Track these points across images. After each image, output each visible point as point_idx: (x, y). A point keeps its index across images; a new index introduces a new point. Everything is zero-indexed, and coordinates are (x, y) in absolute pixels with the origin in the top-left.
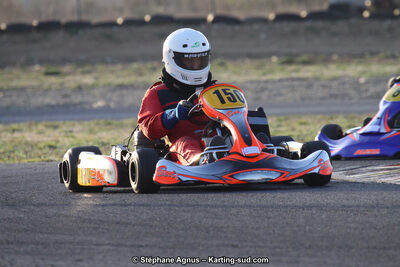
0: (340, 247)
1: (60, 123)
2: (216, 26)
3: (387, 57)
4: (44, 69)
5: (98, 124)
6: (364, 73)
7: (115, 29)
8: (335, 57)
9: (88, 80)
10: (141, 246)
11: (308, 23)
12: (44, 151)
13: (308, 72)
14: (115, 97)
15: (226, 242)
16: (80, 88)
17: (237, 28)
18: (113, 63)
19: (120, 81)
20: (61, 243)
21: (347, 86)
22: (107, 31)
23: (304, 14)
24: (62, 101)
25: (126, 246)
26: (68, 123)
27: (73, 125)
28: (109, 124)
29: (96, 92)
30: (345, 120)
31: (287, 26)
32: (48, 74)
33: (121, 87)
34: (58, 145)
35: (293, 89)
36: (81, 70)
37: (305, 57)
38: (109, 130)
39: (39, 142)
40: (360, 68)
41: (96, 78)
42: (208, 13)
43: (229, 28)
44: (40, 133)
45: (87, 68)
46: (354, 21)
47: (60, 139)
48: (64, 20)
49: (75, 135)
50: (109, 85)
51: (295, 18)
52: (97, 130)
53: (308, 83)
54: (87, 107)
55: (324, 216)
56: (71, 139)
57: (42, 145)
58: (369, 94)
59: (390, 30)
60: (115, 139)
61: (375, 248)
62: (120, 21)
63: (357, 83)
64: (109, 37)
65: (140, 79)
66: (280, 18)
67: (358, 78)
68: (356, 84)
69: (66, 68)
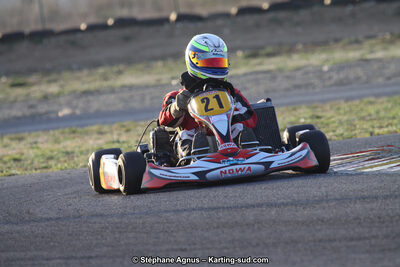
0: (287, 243)
1: (26, 134)
2: (179, 25)
3: (351, 43)
4: (10, 81)
5: (63, 133)
6: (327, 61)
7: (79, 36)
8: (300, 47)
9: (54, 89)
10: (91, 257)
11: (271, 15)
12: (9, 165)
13: (271, 64)
14: (81, 103)
15: (175, 247)
16: (46, 98)
17: (200, 25)
18: (80, 69)
19: (85, 87)
20: (12, 260)
21: (311, 75)
22: (71, 37)
23: (266, 6)
24: (28, 112)
25: (75, 258)
26: (34, 134)
27: (38, 136)
28: (74, 132)
29: (62, 100)
30: (308, 110)
31: (250, 19)
32: (14, 85)
33: (86, 93)
34: (23, 157)
35: (257, 82)
36: (46, 79)
37: (269, 49)
38: (74, 138)
39: (4, 156)
40: (324, 56)
41: (62, 86)
42: (171, 12)
43: (191, 26)
44: (5, 146)
45: (53, 76)
46: (316, 9)
47: (25, 151)
48: (27, 30)
49: (40, 145)
50: (74, 92)
51: (257, 10)
52: (62, 138)
53: (272, 75)
54: (53, 116)
55: (273, 213)
56: (36, 150)
57: (6, 159)
58: (332, 82)
59: (353, 15)
60: (80, 147)
61: (320, 241)
62: (83, 26)
63: (321, 71)
64: (73, 44)
65: (106, 84)
66: (243, 11)
67: (322, 66)
68: (319, 72)
69: (33, 79)
